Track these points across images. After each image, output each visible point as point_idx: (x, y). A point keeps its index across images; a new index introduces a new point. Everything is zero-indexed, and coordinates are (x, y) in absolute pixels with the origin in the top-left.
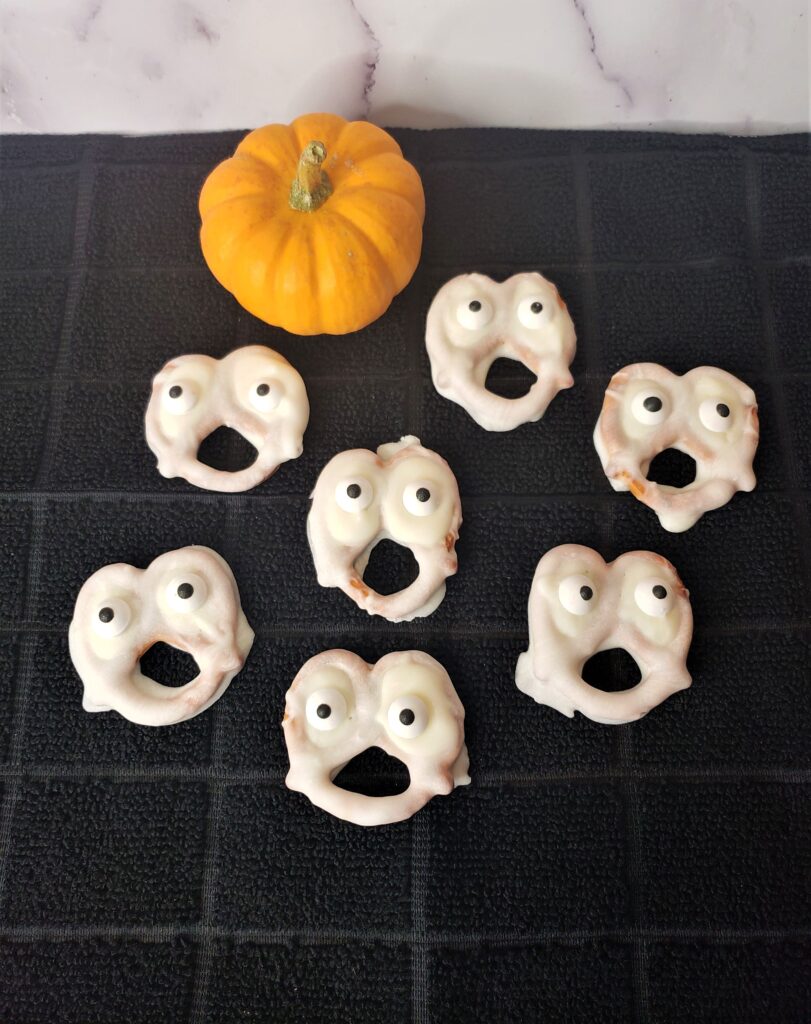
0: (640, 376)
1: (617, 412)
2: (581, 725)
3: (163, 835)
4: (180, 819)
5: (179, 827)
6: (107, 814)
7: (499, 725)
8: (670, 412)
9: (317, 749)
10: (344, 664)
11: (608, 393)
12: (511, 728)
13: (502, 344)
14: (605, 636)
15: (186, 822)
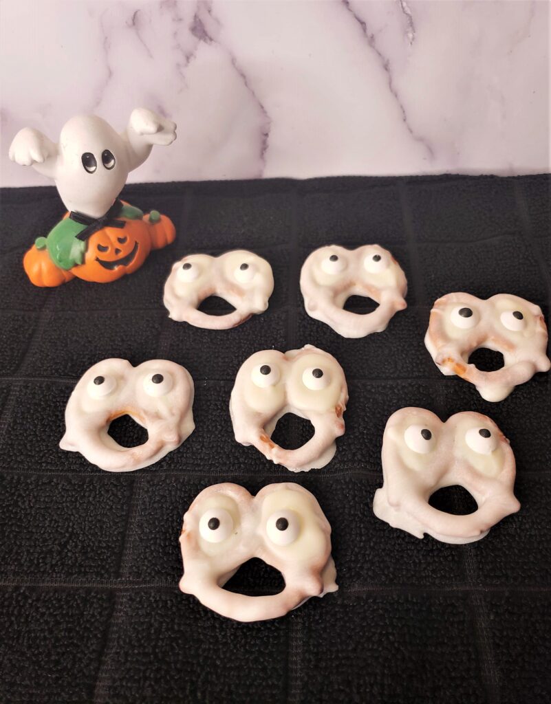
0: (454, 300)
1: (441, 322)
2: (430, 545)
3: (71, 635)
7: (361, 541)
8: (479, 319)
9: (207, 557)
10: (232, 492)
11: (432, 311)
12: (372, 544)
13: (355, 284)
14: (444, 472)
15: (92, 624)
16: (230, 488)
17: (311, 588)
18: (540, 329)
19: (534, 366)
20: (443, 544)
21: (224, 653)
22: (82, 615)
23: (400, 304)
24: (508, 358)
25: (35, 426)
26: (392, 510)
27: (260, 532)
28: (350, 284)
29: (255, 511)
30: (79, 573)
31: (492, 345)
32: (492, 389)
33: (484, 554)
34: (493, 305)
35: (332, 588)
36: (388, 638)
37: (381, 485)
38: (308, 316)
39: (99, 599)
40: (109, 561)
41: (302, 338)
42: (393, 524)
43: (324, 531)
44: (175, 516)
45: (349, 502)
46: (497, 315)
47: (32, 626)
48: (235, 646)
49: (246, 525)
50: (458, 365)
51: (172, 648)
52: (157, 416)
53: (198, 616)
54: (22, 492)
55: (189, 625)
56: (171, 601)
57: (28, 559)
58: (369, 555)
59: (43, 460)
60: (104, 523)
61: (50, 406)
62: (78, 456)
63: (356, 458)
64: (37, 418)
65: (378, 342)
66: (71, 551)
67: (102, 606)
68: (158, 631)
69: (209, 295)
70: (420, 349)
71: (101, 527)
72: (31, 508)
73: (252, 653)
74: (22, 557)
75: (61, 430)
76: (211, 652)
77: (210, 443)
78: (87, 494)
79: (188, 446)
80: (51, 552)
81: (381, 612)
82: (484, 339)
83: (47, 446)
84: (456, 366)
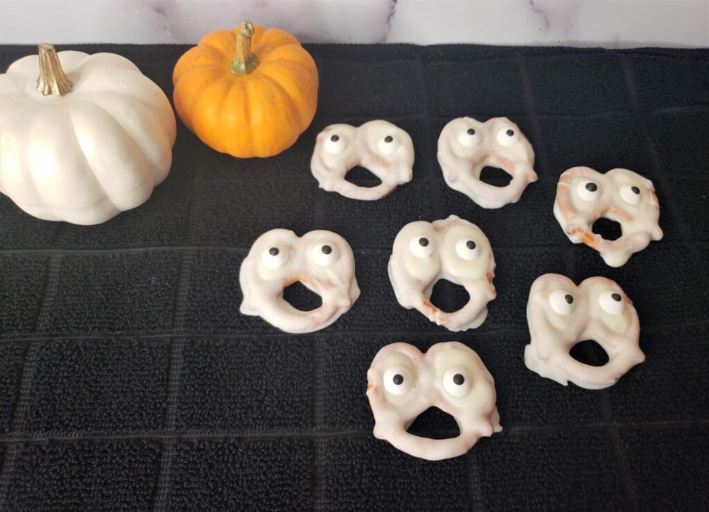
0: (579, 174)
1: (568, 194)
2: (573, 391)
3: (284, 477)
4: (295, 465)
5: (295, 470)
6: (241, 462)
7: (519, 390)
8: (601, 193)
9: (394, 408)
10: (406, 350)
11: (559, 184)
12: (527, 392)
13: (489, 156)
14: (583, 329)
15: (300, 467)
16: (404, 347)
17: (486, 431)
18: (653, 202)
19: (650, 236)
20: (584, 390)
21: (417, 485)
22: (290, 460)
23: (533, 177)
24: (626, 228)
25: (214, 292)
26: (541, 363)
27: (437, 385)
28: (485, 157)
29: (429, 367)
30: (280, 424)
31: (611, 216)
32: (614, 256)
33: (617, 397)
34: (612, 179)
35: (499, 429)
36: (549, 467)
37: (529, 342)
38: (448, 187)
39: (302, 447)
40: (305, 413)
41: (445, 208)
42: (543, 374)
43: (490, 382)
44: (357, 372)
45: (506, 357)
46: (616, 189)
47: (248, 471)
48: (424, 478)
49: (423, 379)
50: (586, 235)
51: (375, 484)
52: (329, 284)
53: (390, 457)
54: (214, 355)
55: (384, 464)
56: (367, 445)
57: (231, 414)
58: (526, 402)
59: (227, 324)
60: (294, 379)
61: (224, 273)
62: (259, 320)
63: (507, 319)
64: (215, 285)
65: (514, 212)
66: (268, 406)
67: (305, 452)
68: (360, 472)
69: (354, 165)
70: (550, 218)
71: (292, 383)
72: (224, 369)
73: (438, 484)
74: (225, 412)
75: (238, 297)
76: (406, 485)
77: (376, 306)
78: (274, 354)
79: (358, 309)
80: (250, 407)
81: (541, 447)
82: (606, 211)
83: (228, 312)
84: (584, 236)
